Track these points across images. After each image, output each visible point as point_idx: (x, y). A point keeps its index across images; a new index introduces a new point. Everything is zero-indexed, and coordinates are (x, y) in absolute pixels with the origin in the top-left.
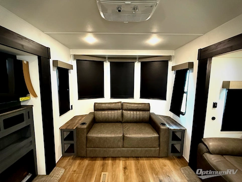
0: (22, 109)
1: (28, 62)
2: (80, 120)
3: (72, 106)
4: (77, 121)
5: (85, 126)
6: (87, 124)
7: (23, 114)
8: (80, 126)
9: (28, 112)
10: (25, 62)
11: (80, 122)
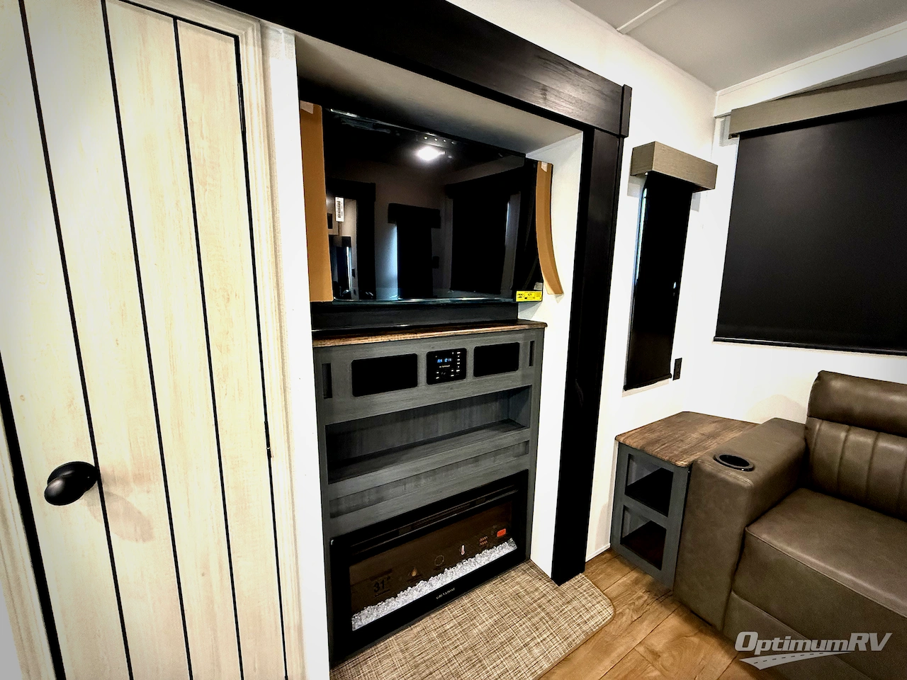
0: (517, 327)
1: (551, 167)
2: (713, 436)
3: (679, 362)
4: (695, 435)
5: (743, 479)
6: (759, 474)
7: (517, 345)
8: (710, 466)
9: (532, 343)
10: (544, 167)
11: (714, 446)
